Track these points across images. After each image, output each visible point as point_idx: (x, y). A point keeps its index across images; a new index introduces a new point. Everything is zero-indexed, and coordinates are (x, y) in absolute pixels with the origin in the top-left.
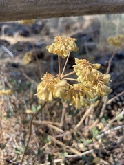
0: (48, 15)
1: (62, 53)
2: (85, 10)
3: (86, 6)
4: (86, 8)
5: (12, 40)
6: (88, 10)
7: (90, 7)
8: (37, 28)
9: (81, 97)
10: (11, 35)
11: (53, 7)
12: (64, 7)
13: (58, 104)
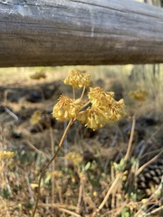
0: (64, 62)
1: (78, 84)
2: (100, 59)
3: (101, 54)
4: (101, 56)
5: (16, 107)
6: (103, 59)
7: (105, 56)
8: (48, 93)
9: (96, 116)
10: (15, 101)
11: (68, 54)
12: (78, 54)
13: (73, 180)
